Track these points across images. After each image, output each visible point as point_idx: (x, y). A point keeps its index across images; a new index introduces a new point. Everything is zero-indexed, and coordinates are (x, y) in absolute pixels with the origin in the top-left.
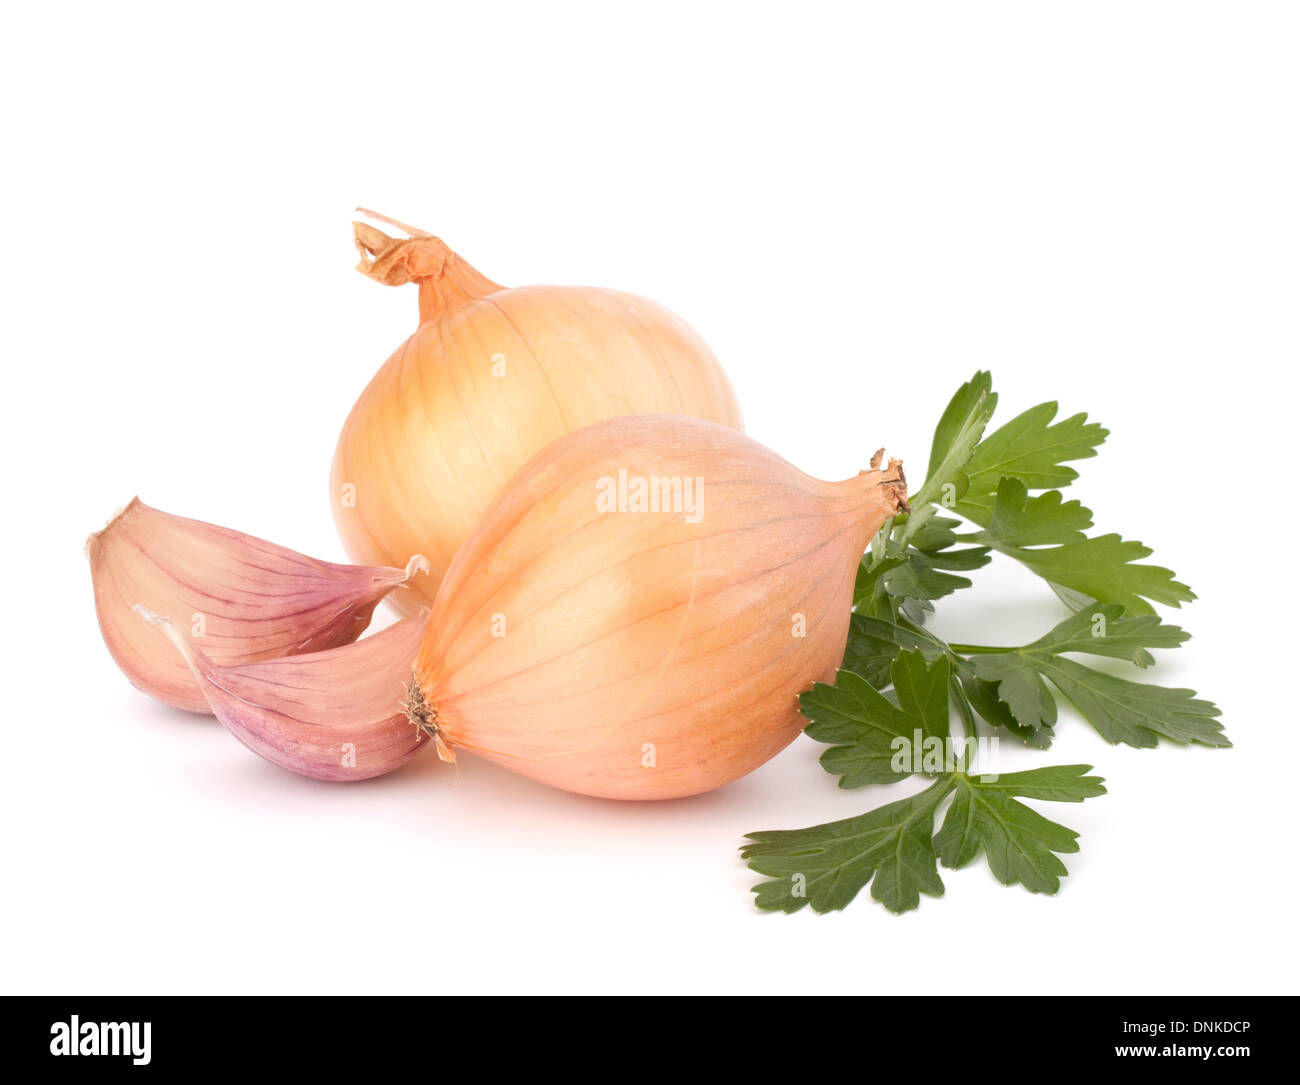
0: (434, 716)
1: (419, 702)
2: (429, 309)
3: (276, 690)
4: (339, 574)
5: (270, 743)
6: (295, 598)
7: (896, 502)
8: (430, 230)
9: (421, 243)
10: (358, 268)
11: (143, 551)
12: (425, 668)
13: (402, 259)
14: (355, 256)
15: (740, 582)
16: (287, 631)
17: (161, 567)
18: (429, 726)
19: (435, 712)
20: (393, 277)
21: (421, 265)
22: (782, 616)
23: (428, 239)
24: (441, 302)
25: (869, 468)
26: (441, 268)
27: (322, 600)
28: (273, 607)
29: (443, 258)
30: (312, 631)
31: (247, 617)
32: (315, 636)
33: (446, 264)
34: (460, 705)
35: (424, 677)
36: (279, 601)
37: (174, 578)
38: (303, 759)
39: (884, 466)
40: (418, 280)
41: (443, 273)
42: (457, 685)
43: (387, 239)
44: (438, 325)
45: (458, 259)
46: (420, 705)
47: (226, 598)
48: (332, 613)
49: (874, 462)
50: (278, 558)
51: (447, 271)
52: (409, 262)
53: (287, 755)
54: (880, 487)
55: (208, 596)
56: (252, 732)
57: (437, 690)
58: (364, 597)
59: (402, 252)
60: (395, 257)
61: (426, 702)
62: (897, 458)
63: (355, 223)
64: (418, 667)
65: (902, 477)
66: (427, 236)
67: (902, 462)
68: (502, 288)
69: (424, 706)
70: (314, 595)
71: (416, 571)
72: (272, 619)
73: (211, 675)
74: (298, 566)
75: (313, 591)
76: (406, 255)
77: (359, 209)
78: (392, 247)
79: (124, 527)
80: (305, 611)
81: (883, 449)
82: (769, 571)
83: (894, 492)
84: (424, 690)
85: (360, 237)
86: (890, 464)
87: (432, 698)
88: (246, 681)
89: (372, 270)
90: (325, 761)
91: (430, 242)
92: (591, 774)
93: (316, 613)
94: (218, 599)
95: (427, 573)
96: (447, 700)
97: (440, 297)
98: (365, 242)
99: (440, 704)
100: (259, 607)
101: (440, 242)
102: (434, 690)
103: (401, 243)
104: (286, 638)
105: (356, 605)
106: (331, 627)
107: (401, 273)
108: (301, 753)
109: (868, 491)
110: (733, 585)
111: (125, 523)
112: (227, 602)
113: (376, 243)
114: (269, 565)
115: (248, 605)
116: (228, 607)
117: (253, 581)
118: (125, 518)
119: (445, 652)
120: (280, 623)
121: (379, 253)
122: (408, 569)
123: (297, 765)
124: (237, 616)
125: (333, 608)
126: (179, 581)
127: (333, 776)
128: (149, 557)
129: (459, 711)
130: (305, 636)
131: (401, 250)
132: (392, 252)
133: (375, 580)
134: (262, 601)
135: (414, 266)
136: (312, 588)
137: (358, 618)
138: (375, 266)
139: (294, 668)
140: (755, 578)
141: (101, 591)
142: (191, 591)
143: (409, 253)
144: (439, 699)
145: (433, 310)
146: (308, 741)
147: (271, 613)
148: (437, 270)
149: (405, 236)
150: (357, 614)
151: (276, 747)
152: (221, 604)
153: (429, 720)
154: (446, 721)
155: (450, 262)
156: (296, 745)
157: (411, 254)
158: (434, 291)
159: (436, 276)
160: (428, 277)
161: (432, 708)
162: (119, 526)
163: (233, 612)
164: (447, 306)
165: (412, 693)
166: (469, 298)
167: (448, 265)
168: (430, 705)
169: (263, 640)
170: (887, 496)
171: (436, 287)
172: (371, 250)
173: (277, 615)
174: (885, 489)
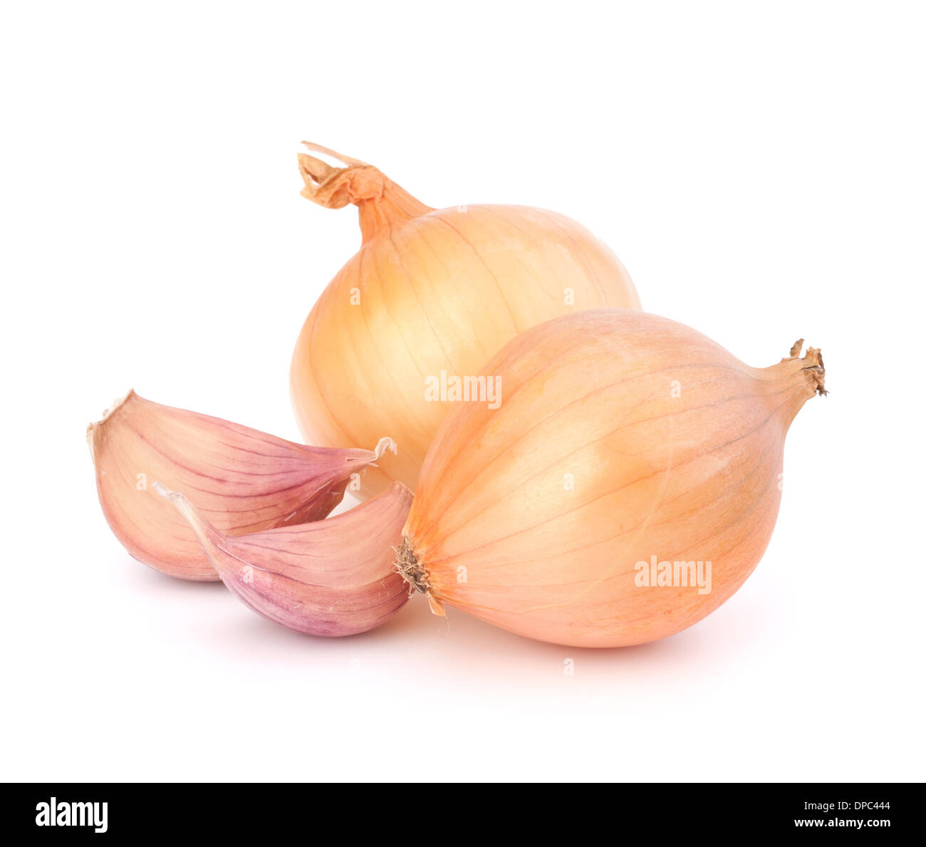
0: (427, 575)
1: (412, 563)
2: (370, 228)
3: (280, 556)
4: (316, 455)
5: (276, 604)
6: (282, 476)
7: (816, 385)
8: (365, 159)
9: (360, 171)
10: (302, 193)
11: (142, 437)
12: (417, 534)
13: (344, 185)
14: (300, 183)
15: (709, 453)
16: (274, 506)
17: (159, 451)
18: (420, 584)
19: (427, 572)
20: (334, 203)
21: (363, 191)
23: (365, 168)
24: (384, 221)
25: (788, 356)
26: (381, 191)
27: (304, 478)
28: (262, 484)
29: (382, 184)
30: (296, 505)
31: (237, 493)
32: (298, 510)
33: (385, 188)
34: (452, 565)
35: (417, 541)
36: (267, 479)
37: (171, 460)
38: (306, 617)
39: (802, 354)
40: (360, 203)
41: (383, 196)
42: (451, 547)
43: (329, 169)
44: (391, 238)
45: (395, 185)
46: (414, 566)
47: (219, 477)
48: (311, 490)
49: (794, 351)
50: (262, 442)
51: (387, 194)
52: (351, 187)
53: (292, 613)
54: (803, 372)
55: (202, 475)
56: (261, 595)
57: (431, 552)
58: (340, 475)
59: (344, 178)
60: (338, 183)
61: (419, 563)
62: (815, 347)
63: (299, 155)
64: (410, 531)
65: (821, 363)
66: (365, 165)
67: (820, 350)
68: (434, 209)
69: (417, 566)
70: (295, 474)
71: (383, 451)
72: (261, 495)
73: (221, 543)
74: (280, 448)
75: (296, 471)
76: (348, 181)
77: (304, 142)
78: (334, 175)
79: (124, 416)
80: (290, 488)
81: (802, 340)
82: (731, 443)
83: (814, 377)
84: (417, 552)
85: (306, 166)
86: (808, 353)
87: (426, 559)
88: (253, 549)
89: (316, 195)
90: (325, 619)
91: (366, 170)
92: (571, 624)
93: (299, 489)
94: (211, 478)
95: (396, 453)
96: (440, 561)
97: (383, 216)
98: (309, 170)
99: (433, 564)
100: (250, 484)
101: (376, 170)
102: (427, 552)
103: (342, 172)
104: (274, 512)
105: (332, 483)
106: (313, 501)
107: (342, 197)
108: (304, 611)
109: (793, 375)
110: (702, 455)
111: (125, 413)
112: (221, 481)
113: (319, 172)
114: (254, 449)
115: (238, 483)
116: (221, 485)
117: (242, 462)
118: (125, 407)
119: (439, 519)
120: (269, 498)
121: (323, 180)
122: (377, 450)
123: (300, 622)
124: (231, 494)
125: (313, 484)
126: (176, 463)
127: (329, 632)
128: (148, 442)
129: (452, 571)
130: (290, 510)
131: (343, 176)
132: (334, 179)
133: (348, 460)
134: (254, 479)
135: (356, 190)
136: (295, 467)
137: (335, 494)
138: (319, 191)
139: (294, 537)
140: (720, 449)
141: (104, 473)
142: (188, 472)
143: (350, 179)
144: (432, 560)
145: (376, 228)
146: (311, 601)
147: (261, 489)
148: (378, 193)
149: (343, 166)
150: (332, 491)
151: (282, 607)
152: (215, 483)
153: (422, 579)
154: (438, 579)
155: (389, 186)
156: (300, 605)
157: (352, 180)
158: (376, 211)
159: (378, 198)
160: (369, 200)
161: (425, 568)
162: (120, 415)
163: (226, 489)
164: (390, 224)
165: (404, 555)
166: (409, 217)
167: (387, 189)
168: (423, 566)
169: (253, 514)
170: (809, 380)
171: (378, 208)
172: (315, 178)
173: (266, 492)
174: (806, 373)
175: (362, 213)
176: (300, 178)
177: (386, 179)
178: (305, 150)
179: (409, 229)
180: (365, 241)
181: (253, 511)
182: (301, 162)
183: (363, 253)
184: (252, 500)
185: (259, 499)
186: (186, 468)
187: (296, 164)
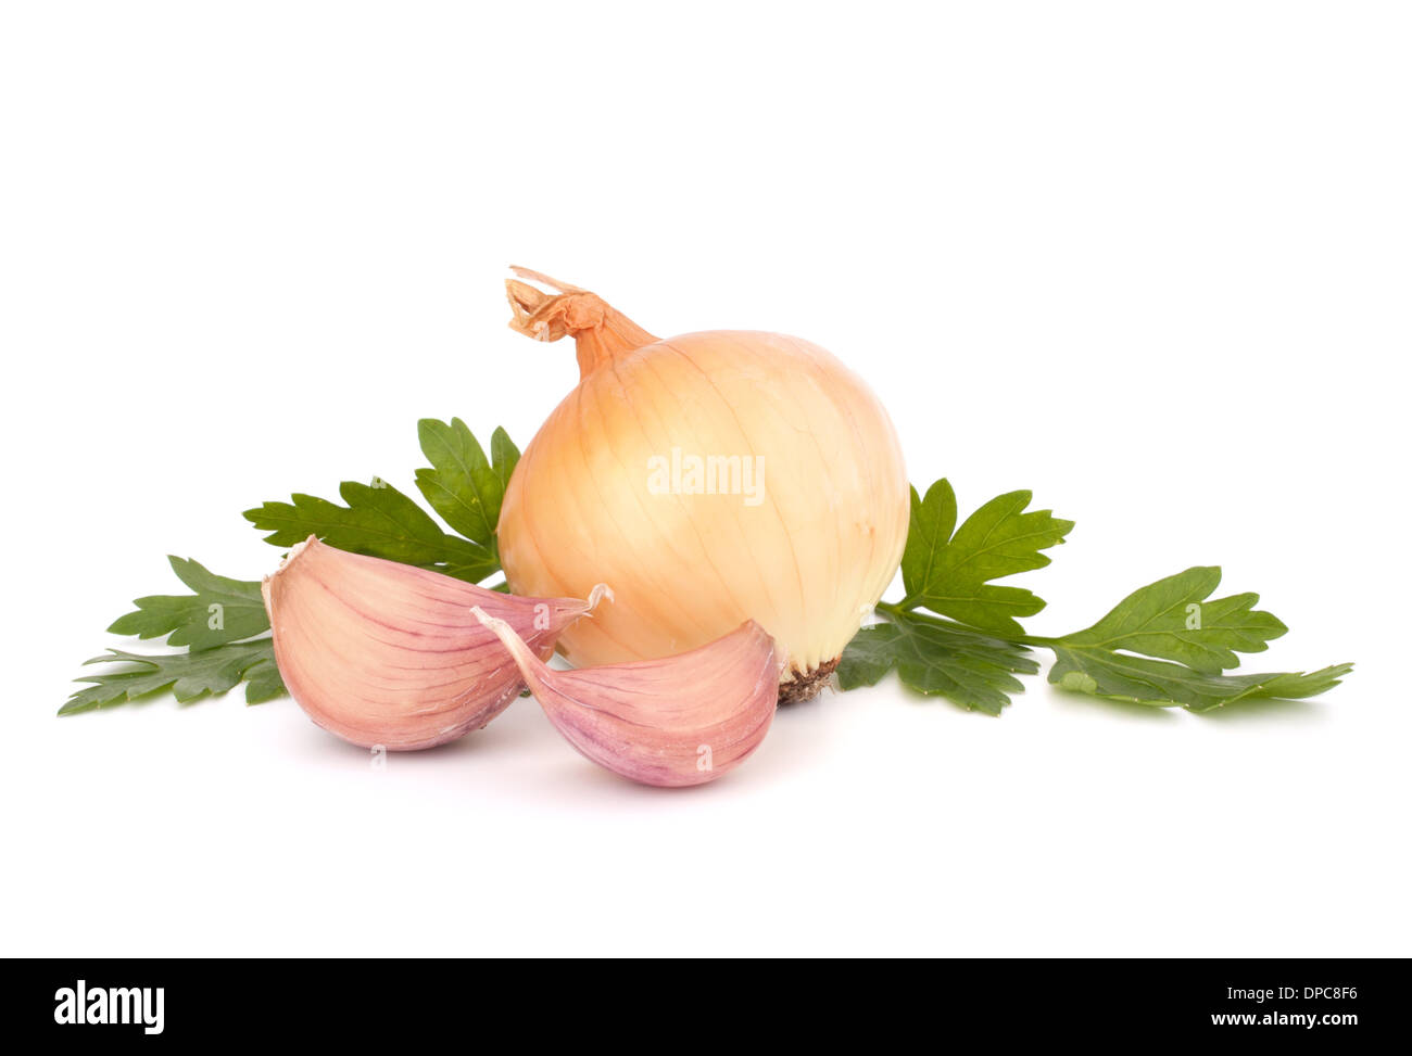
2: (588, 361)
4: (522, 606)
8: (583, 285)
9: (576, 298)
10: (511, 325)
11: (326, 587)
13: (560, 313)
14: (508, 312)
16: (476, 661)
17: (346, 604)
21: (580, 320)
23: (583, 294)
24: (605, 352)
26: (601, 318)
28: (462, 637)
29: (602, 311)
31: (434, 648)
33: (605, 317)
36: (467, 632)
37: (359, 613)
40: (577, 334)
41: (604, 325)
43: (541, 296)
44: (613, 369)
45: (616, 312)
47: (414, 630)
50: (459, 591)
51: (607, 322)
52: (567, 315)
55: (395, 629)
59: (558, 306)
60: (552, 312)
63: (507, 280)
66: (582, 291)
68: (660, 339)
71: (598, 599)
72: (461, 650)
76: (563, 309)
77: (512, 267)
78: (547, 303)
79: (305, 565)
85: (516, 293)
89: (527, 328)
91: (584, 297)
94: (404, 632)
95: (612, 600)
97: (604, 348)
98: (519, 298)
100: (448, 638)
101: (595, 297)
103: (557, 299)
104: (476, 670)
105: (542, 634)
107: (557, 327)
111: (305, 561)
112: (415, 634)
113: (530, 300)
114: (452, 599)
115: (436, 637)
116: (416, 639)
117: (439, 613)
118: (307, 555)
120: (469, 653)
121: (535, 309)
122: (591, 598)
124: (426, 649)
126: (365, 616)
128: (332, 593)
130: (493, 666)
131: (558, 304)
132: (548, 307)
133: (560, 611)
134: (454, 631)
135: (573, 319)
137: (544, 648)
138: (531, 322)
141: (282, 630)
142: (378, 626)
143: (566, 307)
145: (596, 360)
147: (460, 644)
148: (598, 321)
149: (555, 292)
150: (542, 644)
152: (409, 637)
155: (610, 314)
157: (568, 308)
158: (596, 342)
159: (598, 327)
160: (588, 329)
162: (300, 564)
163: (422, 644)
164: (612, 356)
166: (633, 347)
167: (608, 317)
169: (453, 671)
171: (598, 337)
172: (526, 307)
173: (466, 646)
175: (579, 346)
176: (508, 306)
177: (606, 306)
178: (513, 275)
179: (633, 359)
180: (582, 377)
181: (452, 667)
182: (510, 288)
183: (580, 389)
184: (451, 655)
185: (459, 655)
186: (376, 621)
187: (504, 291)
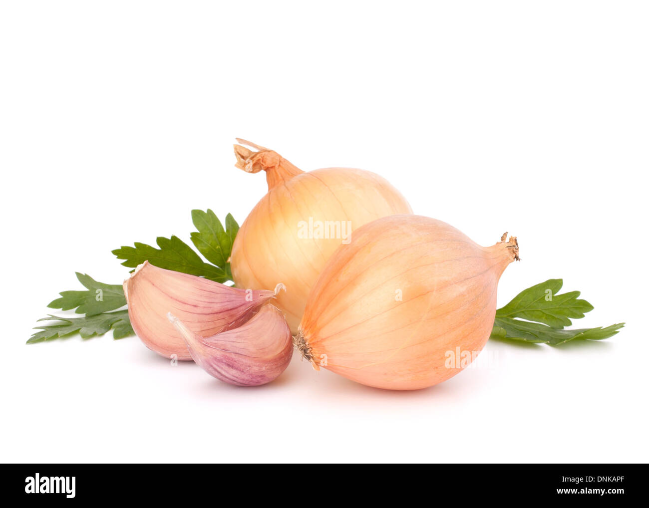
0: (311, 349)
1: (303, 343)
2: (272, 182)
6: (226, 303)
7: (514, 255)
9: (266, 153)
10: (236, 165)
11: (153, 285)
12: (306, 328)
13: (259, 160)
14: (235, 160)
15: (456, 283)
16: (224, 319)
17: (163, 292)
18: (307, 355)
19: (311, 348)
20: (253, 170)
21: (269, 163)
22: (473, 299)
23: (269, 151)
24: (280, 178)
25: (500, 241)
26: (278, 162)
27: (238, 305)
28: (217, 307)
29: (278, 159)
30: (235, 318)
31: (204, 312)
32: (236, 321)
33: (280, 161)
34: (324, 343)
35: (306, 332)
36: (219, 305)
37: (169, 296)
39: (507, 240)
40: (267, 169)
41: (279, 165)
42: (323, 333)
43: (250, 152)
44: (284, 185)
45: (285, 160)
46: (304, 345)
47: (194, 304)
48: (242, 310)
49: (503, 238)
50: (215, 287)
51: (281, 164)
52: (262, 161)
54: (507, 248)
55: (185, 304)
57: (313, 337)
58: (256, 303)
59: (258, 157)
60: (255, 159)
61: (307, 343)
62: (514, 236)
63: (234, 145)
64: (302, 328)
65: (517, 244)
66: (269, 150)
67: (516, 237)
69: (306, 345)
70: (234, 302)
71: (280, 290)
72: (217, 313)
74: (225, 290)
75: (233, 301)
76: (260, 158)
77: (237, 139)
78: (253, 155)
79: (143, 274)
80: (231, 309)
81: (507, 233)
83: (513, 251)
84: (306, 337)
85: (238, 150)
86: (510, 239)
87: (310, 341)
89: (243, 166)
91: (270, 153)
93: (236, 310)
94: (190, 305)
95: (286, 291)
96: (318, 342)
97: (280, 175)
98: (240, 152)
99: (314, 344)
100: (210, 308)
101: (275, 153)
102: (311, 337)
103: (257, 154)
104: (223, 322)
105: (253, 307)
106: (243, 317)
107: (257, 167)
109: (502, 250)
110: (453, 284)
111: (144, 273)
112: (195, 306)
113: (245, 154)
114: (212, 290)
115: (204, 307)
116: (195, 309)
117: (205, 296)
118: (144, 270)
119: (317, 319)
120: (220, 315)
121: (247, 158)
122: (275, 290)
124: (200, 313)
125: (243, 308)
126: (171, 298)
128: (156, 287)
129: (324, 346)
130: (231, 321)
131: (258, 156)
133: (261, 295)
134: (212, 305)
135: (265, 162)
136: (234, 299)
138: (245, 164)
140: (461, 281)
141: (133, 304)
142: (178, 302)
143: (262, 157)
144: (313, 341)
145: (276, 181)
147: (216, 310)
148: (277, 164)
149: (256, 151)
150: (253, 311)
152: (192, 307)
153: (308, 352)
154: (317, 352)
155: (282, 161)
157: (263, 157)
158: (276, 173)
159: (277, 166)
160: (272, 167)
161: (310, 346)
162: (141, 274)
163: (198, 310)
164: (283, 179)
165: (299, 340)
166: (293, 175)
167: (281, 161)
168: (309, 344)
169: (212, 323)
170: (510, 252)
171: (277, 171)
172: (243, 157)
173: (219, 312)
174: (509, 249)
175: (268, 175)
176: (235, 157)
177: (280, 157)
178: (237, 143)
179: (294, 180)
180: (269, 189)
181: (213, 321)
182: (236, 148)
183: (270, 193)
184: (212, 316)
185: (216, 315)
186: (177, 300)
187: (233, 150)
